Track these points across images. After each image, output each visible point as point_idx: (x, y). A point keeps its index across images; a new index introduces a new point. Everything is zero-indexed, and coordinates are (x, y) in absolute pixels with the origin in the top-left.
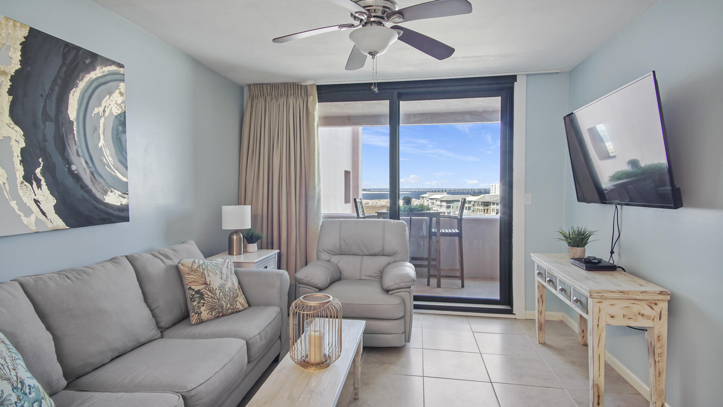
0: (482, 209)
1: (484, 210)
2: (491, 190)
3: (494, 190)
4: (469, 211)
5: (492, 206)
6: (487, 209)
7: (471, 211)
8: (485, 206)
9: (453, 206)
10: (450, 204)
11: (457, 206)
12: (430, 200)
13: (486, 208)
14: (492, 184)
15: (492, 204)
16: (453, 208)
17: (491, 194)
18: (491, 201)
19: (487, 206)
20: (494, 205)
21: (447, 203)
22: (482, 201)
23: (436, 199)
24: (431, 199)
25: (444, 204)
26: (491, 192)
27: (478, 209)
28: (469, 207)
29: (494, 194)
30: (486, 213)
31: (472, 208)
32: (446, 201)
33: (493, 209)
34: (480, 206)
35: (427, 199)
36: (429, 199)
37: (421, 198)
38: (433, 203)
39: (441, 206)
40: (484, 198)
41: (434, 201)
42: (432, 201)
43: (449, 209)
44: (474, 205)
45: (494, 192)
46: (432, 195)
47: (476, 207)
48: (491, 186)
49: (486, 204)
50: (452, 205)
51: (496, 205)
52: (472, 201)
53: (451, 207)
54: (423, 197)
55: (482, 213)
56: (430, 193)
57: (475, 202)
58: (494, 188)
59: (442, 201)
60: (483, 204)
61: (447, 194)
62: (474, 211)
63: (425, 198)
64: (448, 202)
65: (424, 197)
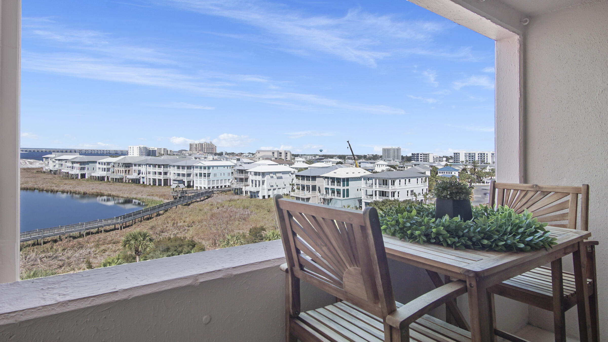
0: (123, 170)
1: (126, 171)
2: (129, 152)
3: (132, 152)
4: (108, 172)
5: (134, 168)
6: (129, 171)
7: (110, 172)
8: (126, 167)
9: (88, 168)
10: (85, 165)
11: (94, 168)
12: (57, 162)
13: (127, 169)
14: (130, 146)
15: (133, 165)
16: (88, 170)
17: (129, 155)
18: (132, 163)
19: (129, 167)
20: (136, 166)
21: (81, 165)
22: (123, 162)
23: (65, 160)
24: (59, 160)
25: (78, 165)
26: (129, 153)
27: (118, 170)
28: (107, 168)
29: (132, 155)
30: (127, 174)
31: (112, 170)
32: (80, 162)
33: (134, 170)
34: (120, 168)
35: (54, 160)
36: (57, 160)
37: (44, 159)
38: (62, 164)
39: (73, 168)
40: (125, 159)
41: (63, 162)
42: (60, 162)
43: (83, 171)
44: (114, 166)
45: (132, 153)
46: (59, 156)
47: (116, 169)
48: (129, 148)
49: (128, 165)
50: (86, 166)
51: (138, 166)
52: (111, 162)
53: (86, 169)
54: (47, 158)
55: (123, 174)
56: (57, 153)
57: (115, 163)
58: (132, 150)
59: (73, 163)
60: (124, 166)
61: (80, 155)
62: (114, 172)
63: (49, 159)
64: (81, 163)
65: (49, 157)
